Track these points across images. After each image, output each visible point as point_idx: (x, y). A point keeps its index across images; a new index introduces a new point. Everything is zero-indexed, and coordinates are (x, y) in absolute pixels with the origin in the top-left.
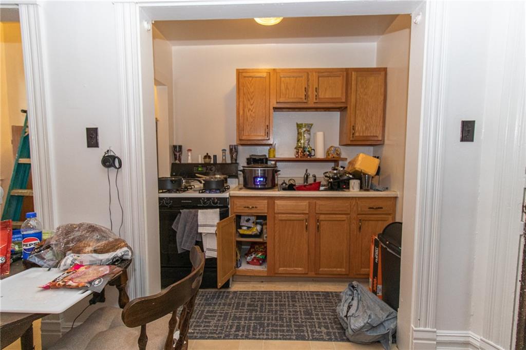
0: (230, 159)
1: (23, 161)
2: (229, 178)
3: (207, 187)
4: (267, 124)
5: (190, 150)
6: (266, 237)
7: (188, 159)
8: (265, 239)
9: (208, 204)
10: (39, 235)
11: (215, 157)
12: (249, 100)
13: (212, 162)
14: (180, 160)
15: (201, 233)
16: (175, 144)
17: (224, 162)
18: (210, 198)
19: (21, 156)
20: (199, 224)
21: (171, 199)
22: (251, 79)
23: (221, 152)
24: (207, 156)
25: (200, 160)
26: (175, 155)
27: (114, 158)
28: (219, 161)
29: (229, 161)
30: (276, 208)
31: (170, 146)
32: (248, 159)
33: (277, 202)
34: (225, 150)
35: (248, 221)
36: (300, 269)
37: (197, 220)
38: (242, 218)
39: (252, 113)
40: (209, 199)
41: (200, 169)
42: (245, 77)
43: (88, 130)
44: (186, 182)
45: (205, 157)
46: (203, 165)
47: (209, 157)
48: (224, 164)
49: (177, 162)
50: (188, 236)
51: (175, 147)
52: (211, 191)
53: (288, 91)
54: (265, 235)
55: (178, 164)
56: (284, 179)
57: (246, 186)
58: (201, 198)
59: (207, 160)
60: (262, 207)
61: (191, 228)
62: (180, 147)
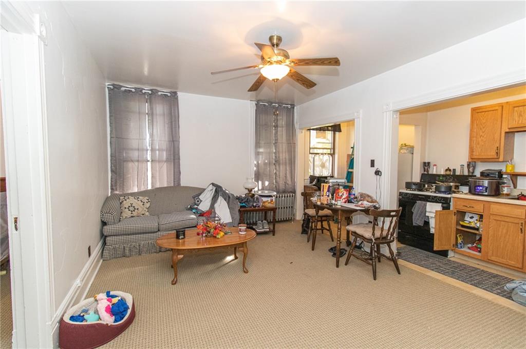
0: (467, 172)
1: (350, 170)
2: (461, 185)
3: (438, 190)
4: (498, 146)
5: (435, 165)
6: (482, 231)
7: (433, 171)
8: (481, 232)
9: (435, 200)
10: (354, 195)
11: (454, 170)
12: (481, 129)
13: (452, 174)
14: (428, 171)
15: (428, 217)
16: (425, 161)
17: (462, 174)
18: (437, 197)
19: (349, 168)
20: (427, 210)
21: (412, 194)
22: (483, 113)
23: (460, 167)
24: (448, 170)
25: (442, 172)
26: (424, 168)
27: (379, 171)
28: (458, 173)
29: (466, 173)
30: (491, 210)
31: (421, 163)
32: (481, 173)
33: (493, 206)
34: (463, 165)
35: (472, 218)
36: (513, 262)
37: (426, 208)
38: (467, 214)
39: (483, 139)
40: (435, 197)
41: (441, 178)
42: (478, 113)
43: (371, 160)
44: (428, 186)
45: (446, 170)
46: (443, 176)
47: (450, 170)
48: (461, 176)
49: (426, 173)
50: (419, 217)
51: (425, 163)
52: (440, 192)
53: (521, 118)
54: (481, 230)
55: (426, 174)
56: (521, 191)
57: (470, 192)
58: (430, 196)
59: (448, 173)
60: (479, 208)
61: (422, 212)
62: (429, 163)
